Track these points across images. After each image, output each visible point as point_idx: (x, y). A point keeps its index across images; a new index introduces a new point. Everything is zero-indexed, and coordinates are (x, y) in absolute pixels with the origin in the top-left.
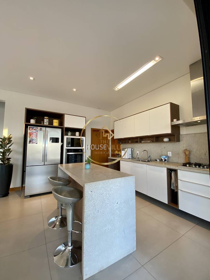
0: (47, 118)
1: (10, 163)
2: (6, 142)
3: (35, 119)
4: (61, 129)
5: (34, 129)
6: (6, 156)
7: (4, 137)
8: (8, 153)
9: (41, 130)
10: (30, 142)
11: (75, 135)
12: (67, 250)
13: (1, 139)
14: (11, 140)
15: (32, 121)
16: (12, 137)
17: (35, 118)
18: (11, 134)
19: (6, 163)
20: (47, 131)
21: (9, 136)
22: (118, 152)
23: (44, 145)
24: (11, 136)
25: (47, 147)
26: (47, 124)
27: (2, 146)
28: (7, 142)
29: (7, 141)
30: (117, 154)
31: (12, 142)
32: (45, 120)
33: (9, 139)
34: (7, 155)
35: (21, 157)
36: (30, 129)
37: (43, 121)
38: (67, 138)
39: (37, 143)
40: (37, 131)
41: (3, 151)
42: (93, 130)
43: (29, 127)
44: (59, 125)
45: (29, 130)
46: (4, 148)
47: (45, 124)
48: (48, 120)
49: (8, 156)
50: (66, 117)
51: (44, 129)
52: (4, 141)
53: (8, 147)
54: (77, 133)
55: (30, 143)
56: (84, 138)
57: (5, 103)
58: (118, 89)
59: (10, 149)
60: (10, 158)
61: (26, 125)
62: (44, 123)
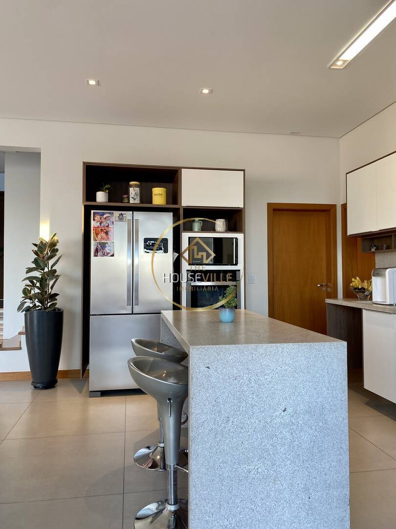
0: (136, 186)
1: (56, 307)
2: (45, 252)
3: (107, 189)
4: (172, 213)
5: (105, 216)
6: (48, 290)
7: (41, 242)
8: (50, 280)
9: (121, 218)
10: (97, 251)
11: (213, 229)
12: (165, 512)
13: (35, 245)
14: (56, 247)
15: (101, 197)
16: (58, 242)
17: (107, 186)
18: (55, 234)
19: (49, 304)
20: (137, 220)
21: (52, 238)
22: (363, 281)
23: (130, 261)
24: (56, 238)
25: (138, 266)
26: (137, 201)
27: (38, 262)
28: (47, 253)
29: (47, 251)
30: (355, 289)
31: (58, 254)
32: (131, 189)
33: (53, 245)
34: (50, 286)
35: (78, 292)
36: (96, 218)
37: (127, 193)
38: (189, 238)
39: (113, 255)
40: (113, 222)
41: (40, 276)
42: (275, 210)
43: (92, 211)
44: (167, 203)
45: (94, 220)
46: (43, 270)
47: (132, 201)
48: (138, 189)
49: (52, 288)
50: (187, 177)
51: (128, 215)
52: (42, 252)
53: (52, 267)
54: (220, 224)
55: (97, 256)
56: (240, 236)
57: (40, 154)
58: (345, 61)
59: (55, 271)
60: (56, 295)
61: (85, 207)
62: (128, 198)
